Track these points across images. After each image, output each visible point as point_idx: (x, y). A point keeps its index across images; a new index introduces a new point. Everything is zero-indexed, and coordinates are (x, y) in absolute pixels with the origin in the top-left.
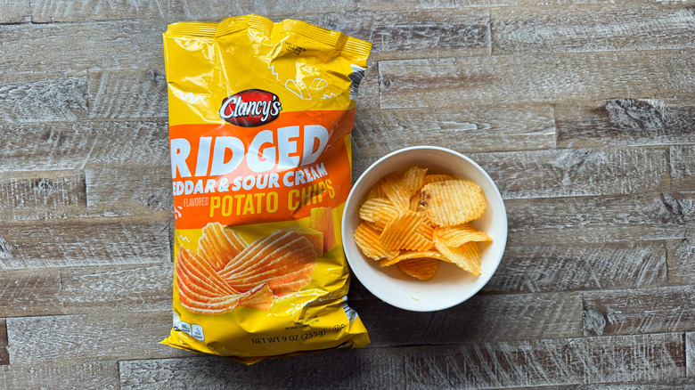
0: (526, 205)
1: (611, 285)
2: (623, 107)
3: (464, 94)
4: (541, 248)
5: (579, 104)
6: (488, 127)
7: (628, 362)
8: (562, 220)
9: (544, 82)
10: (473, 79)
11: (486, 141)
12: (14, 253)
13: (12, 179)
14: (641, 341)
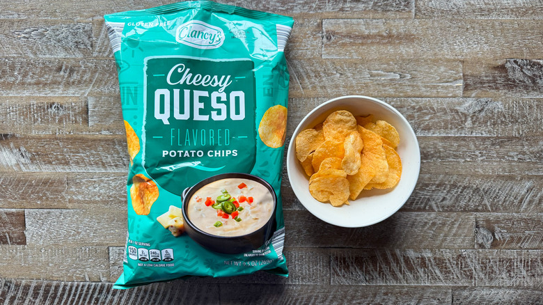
0: (435, 142)
1: (500, 209)
2: (519, 66)
3: (391, 49)
4: (445, 176)
5: (483, 61)
6: (409, 76)
7: (509, 271)
8: (463, 155)
9: (456, 43)
10: (398, 37)
11: (406, 88)
12: (32, 159)
13: (33, 102)
14: (521, 255)
